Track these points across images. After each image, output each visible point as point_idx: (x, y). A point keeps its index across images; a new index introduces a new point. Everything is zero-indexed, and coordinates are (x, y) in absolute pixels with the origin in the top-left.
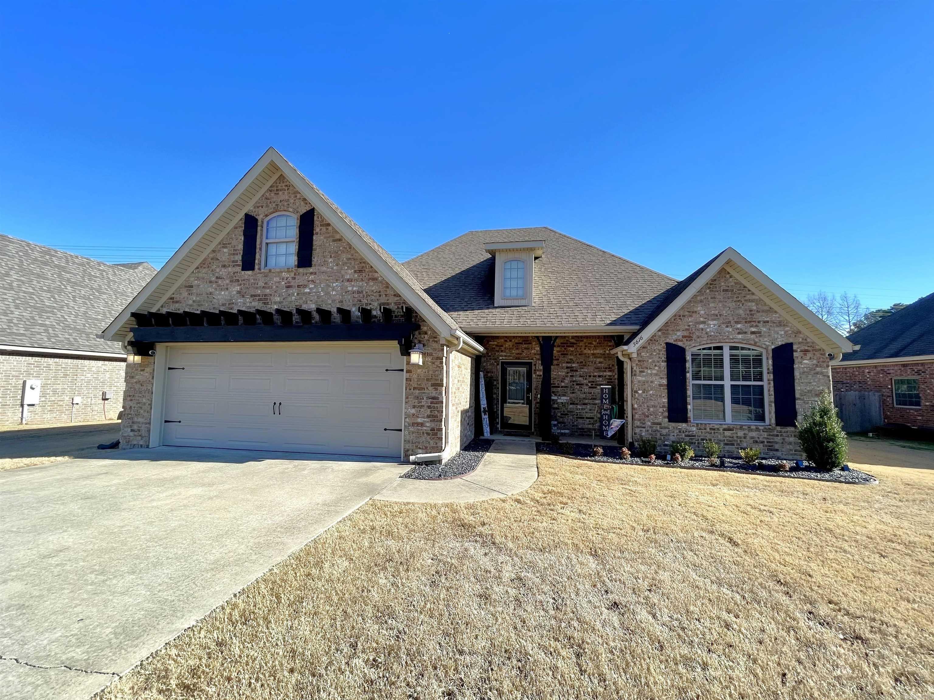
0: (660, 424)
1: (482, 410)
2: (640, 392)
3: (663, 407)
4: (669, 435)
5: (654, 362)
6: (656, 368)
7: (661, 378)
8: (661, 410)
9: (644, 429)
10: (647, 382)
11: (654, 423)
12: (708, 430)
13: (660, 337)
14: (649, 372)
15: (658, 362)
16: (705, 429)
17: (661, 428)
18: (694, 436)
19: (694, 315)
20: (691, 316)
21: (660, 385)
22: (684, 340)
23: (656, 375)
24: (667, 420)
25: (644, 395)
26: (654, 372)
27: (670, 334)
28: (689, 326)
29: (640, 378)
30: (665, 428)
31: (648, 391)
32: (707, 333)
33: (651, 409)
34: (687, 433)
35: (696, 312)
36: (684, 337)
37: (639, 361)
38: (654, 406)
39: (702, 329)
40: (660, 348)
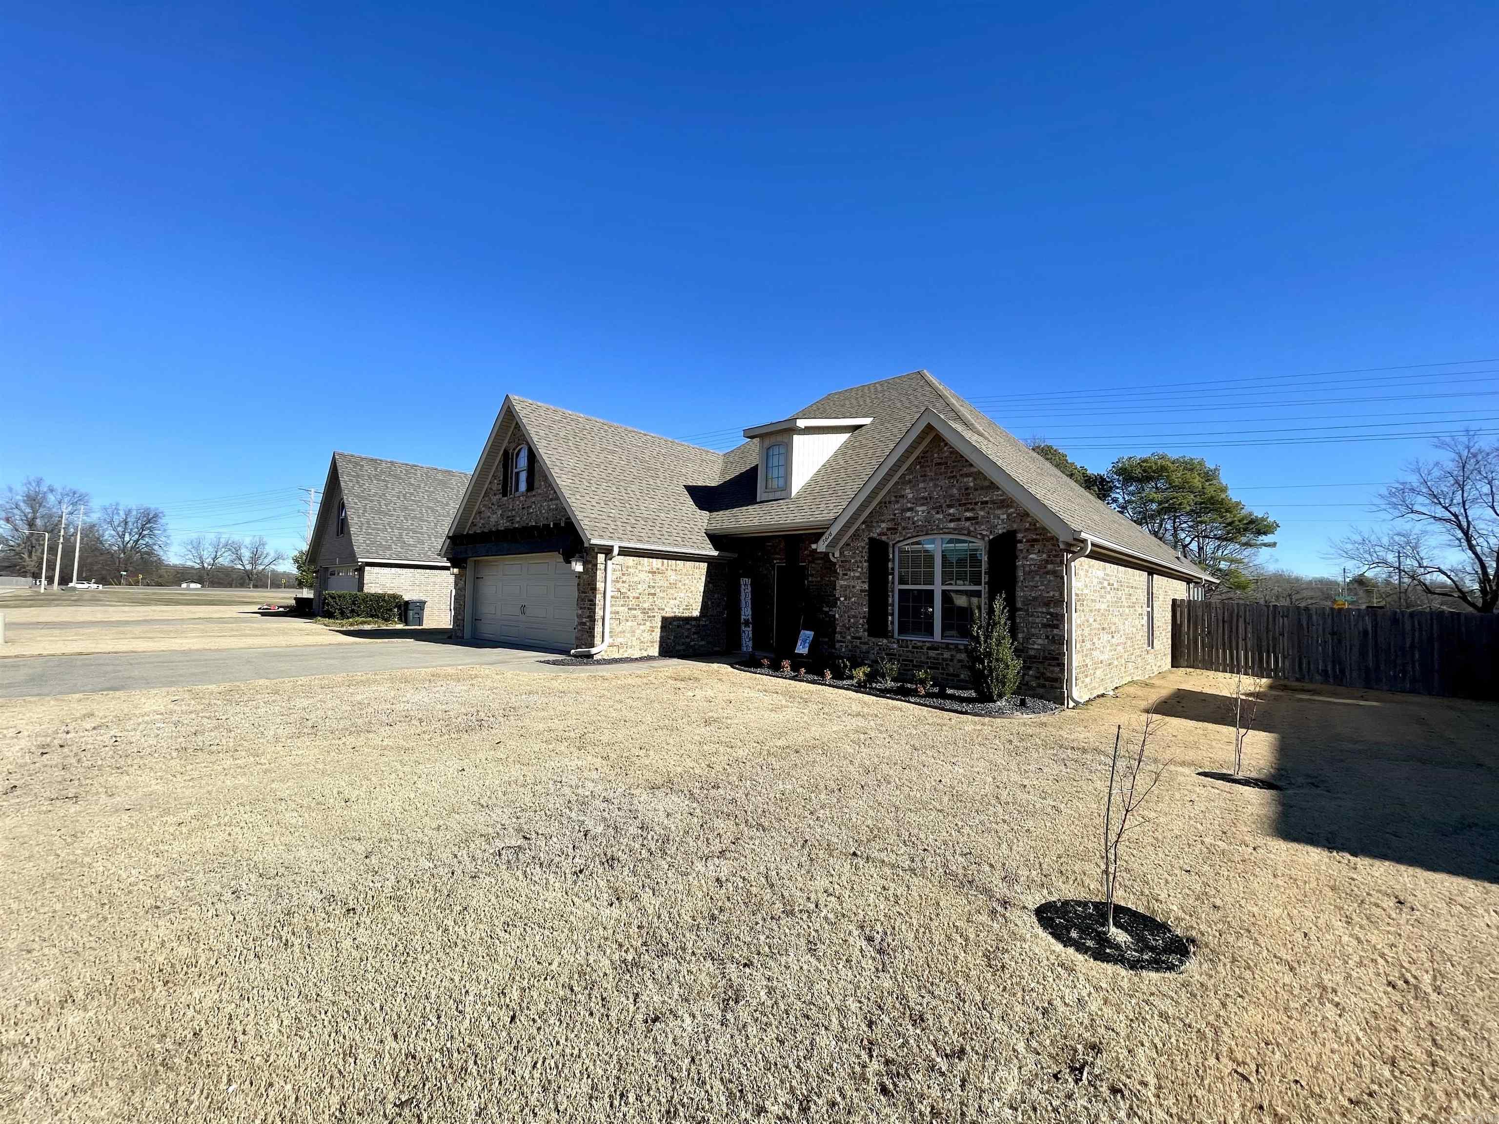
0: (860, 638)
1: (742, 621)
2: (842, 599)
3: (864, 617)
4: (868, 652)
5: (856, 562)
6: (859, 570)
7: (863, 582)
8: (861, 621)
9: (844, 645)
10: (849, 586)
11: (853, 638)
12: (910, 648)
13: (863, 530)
14: (852, 574)
15: (861, 562)
16: (907, 647)
17: (861, 643)
18: (895, 655)
19: (901, 500)
20: (898, 502)
21: (862, 591)
22: (889, 533)
23: (858, 578)
24: (866, 634)
25: (846, 602)
26: (857, 574)
27: (874, 527)
28: (895, 515)
29: (842, 582)
30: (865, 643)
31: (850, 598)
32: (913, 523)
33: (852, 620)
34: (888, 651)
35: (903, 496)
36: (888, 529)
37: (842, 562)
38: (854, 617)
39: (909, 518)
40: (863, 544)
